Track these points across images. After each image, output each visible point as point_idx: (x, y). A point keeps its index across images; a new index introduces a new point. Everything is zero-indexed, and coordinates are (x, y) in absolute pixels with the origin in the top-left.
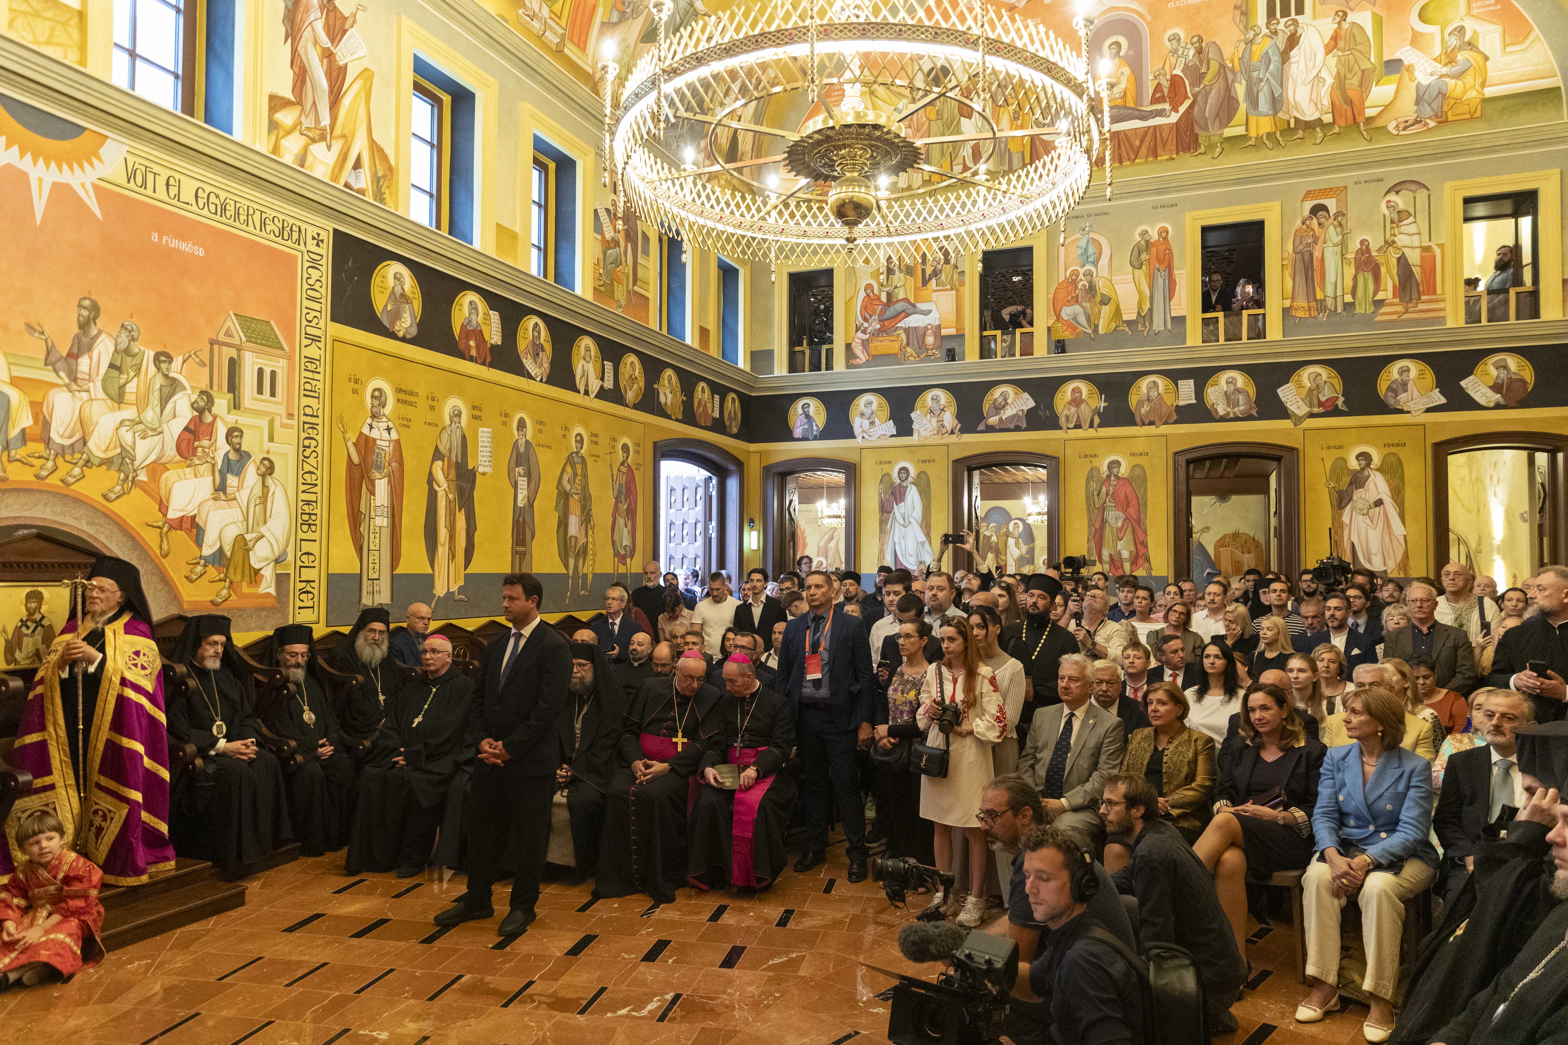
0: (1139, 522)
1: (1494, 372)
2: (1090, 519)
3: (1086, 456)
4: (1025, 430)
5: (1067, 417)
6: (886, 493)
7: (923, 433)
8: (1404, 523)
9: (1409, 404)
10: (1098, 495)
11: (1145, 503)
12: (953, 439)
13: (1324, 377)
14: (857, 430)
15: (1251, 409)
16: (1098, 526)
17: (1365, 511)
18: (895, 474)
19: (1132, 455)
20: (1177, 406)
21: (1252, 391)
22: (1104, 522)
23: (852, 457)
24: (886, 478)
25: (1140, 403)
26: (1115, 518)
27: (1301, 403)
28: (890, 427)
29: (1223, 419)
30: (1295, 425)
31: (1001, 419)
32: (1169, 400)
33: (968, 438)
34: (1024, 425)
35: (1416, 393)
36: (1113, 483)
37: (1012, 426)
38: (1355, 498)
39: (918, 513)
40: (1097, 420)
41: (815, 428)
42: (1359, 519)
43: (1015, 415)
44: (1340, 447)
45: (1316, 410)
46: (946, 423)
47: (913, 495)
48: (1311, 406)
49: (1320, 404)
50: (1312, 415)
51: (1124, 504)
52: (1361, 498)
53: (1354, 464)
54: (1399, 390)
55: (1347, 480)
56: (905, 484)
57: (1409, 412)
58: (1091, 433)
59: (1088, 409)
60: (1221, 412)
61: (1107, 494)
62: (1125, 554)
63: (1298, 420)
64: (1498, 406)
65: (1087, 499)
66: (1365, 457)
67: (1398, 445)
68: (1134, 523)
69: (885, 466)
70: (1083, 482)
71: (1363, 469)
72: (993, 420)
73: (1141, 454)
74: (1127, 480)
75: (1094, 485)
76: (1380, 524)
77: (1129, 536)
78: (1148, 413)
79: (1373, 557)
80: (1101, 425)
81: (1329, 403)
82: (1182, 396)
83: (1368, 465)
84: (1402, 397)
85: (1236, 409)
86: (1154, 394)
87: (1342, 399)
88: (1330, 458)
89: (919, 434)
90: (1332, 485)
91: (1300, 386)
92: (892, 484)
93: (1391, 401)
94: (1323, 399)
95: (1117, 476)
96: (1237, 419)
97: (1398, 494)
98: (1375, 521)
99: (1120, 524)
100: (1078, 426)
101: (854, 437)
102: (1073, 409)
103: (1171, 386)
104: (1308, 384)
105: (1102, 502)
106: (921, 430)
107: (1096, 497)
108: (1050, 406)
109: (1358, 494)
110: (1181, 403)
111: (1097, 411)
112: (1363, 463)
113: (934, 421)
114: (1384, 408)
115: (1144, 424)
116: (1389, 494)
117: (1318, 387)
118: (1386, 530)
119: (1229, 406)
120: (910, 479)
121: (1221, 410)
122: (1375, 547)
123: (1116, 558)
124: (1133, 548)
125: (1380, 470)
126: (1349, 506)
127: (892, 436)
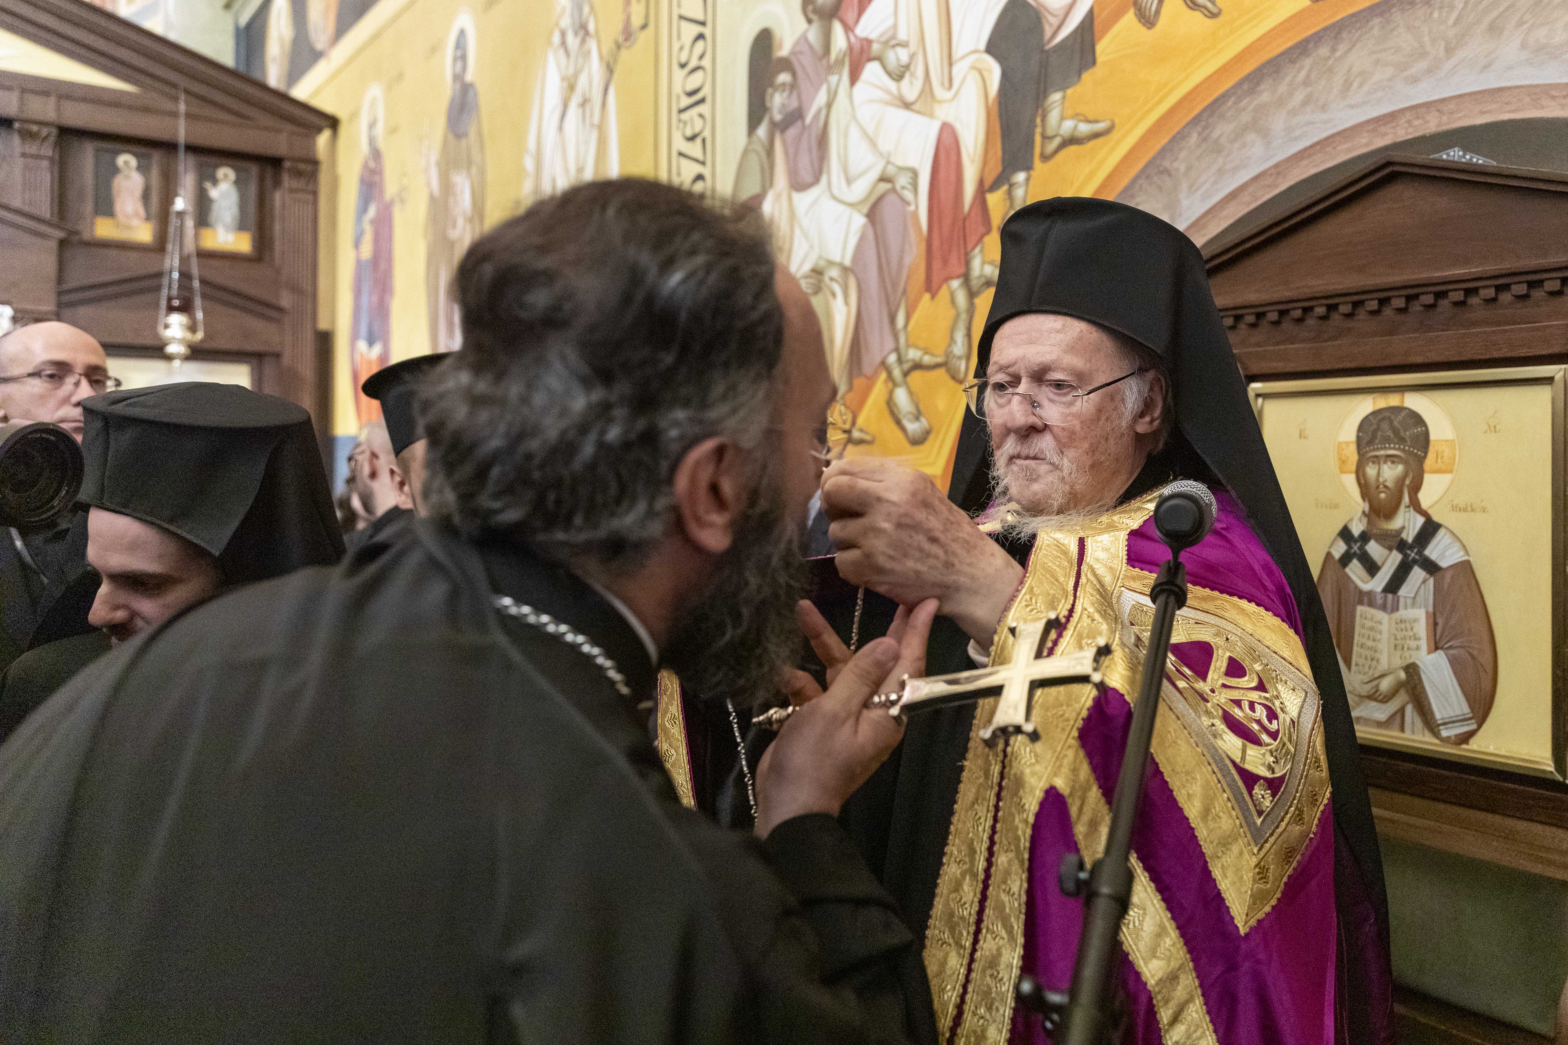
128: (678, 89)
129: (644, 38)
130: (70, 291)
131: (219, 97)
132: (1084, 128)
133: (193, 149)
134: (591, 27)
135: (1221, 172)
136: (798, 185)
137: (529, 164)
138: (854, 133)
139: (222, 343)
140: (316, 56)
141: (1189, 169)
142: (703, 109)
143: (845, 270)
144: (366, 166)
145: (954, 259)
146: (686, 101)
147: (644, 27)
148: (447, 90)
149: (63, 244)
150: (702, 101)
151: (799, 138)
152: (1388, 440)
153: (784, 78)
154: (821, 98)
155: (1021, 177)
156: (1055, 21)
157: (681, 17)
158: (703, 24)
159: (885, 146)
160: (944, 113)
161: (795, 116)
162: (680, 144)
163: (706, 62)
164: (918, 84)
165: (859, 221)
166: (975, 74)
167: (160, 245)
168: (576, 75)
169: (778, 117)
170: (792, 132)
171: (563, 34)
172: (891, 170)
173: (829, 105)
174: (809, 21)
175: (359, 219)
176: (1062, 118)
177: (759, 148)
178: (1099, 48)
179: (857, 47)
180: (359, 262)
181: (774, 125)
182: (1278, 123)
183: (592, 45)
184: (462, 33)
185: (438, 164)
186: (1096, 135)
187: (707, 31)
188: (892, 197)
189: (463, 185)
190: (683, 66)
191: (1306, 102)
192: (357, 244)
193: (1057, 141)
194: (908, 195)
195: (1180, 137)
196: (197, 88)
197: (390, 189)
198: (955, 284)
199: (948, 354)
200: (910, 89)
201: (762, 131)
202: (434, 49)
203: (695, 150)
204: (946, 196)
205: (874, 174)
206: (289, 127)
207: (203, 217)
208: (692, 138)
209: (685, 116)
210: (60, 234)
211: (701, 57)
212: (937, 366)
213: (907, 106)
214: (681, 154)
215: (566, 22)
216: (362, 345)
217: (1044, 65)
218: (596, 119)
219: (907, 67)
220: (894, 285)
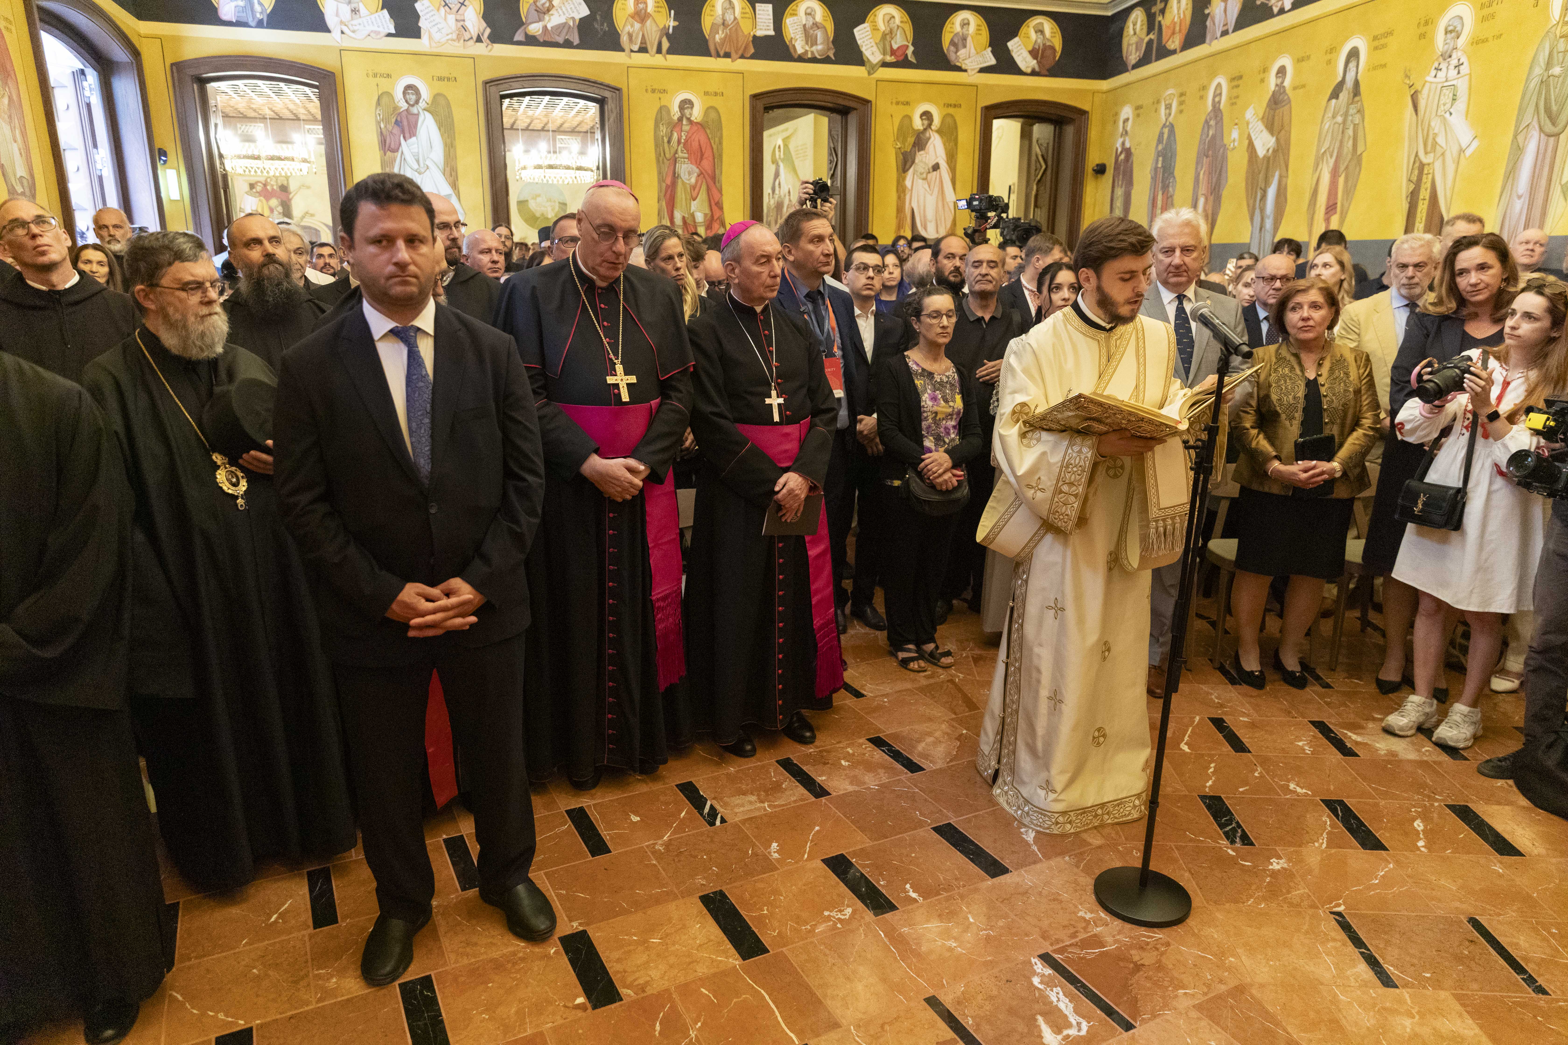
0: (714, 178)
1: (1033, 35)
2: (660, 173)
3: (653, 91)
4: (577, 47)
5: (630, 36)
6: (387, 121)
7: (437, 36)
8: (954, 189)
9: (966, 62)
10: (669, 142)
11: (721, 156)
12: (481, 49)
13: (897, 21)
14: (330, 20)
15: (829, 49)
16: (669, 181)
17: (924, 176)
18: (398, 94)
19: (706, 93)
20: (754, 36)
21: (830, 27)
22: (675, 177)
23: (327, 62)
24: (385, 100)
25: (714, 28)
26: (688, 172)
27: (875, 49)
28: (385, 22)
29: (801, 59)
30: (869, 74)
31: (545, 27)
32: (747, 29)
33: (502, 50)
34: (576, 41)
35: (973, 51)
36: (686, 128)
37: (561, 40)
38: (917, 161)
39: (437, 154)
40: (666, 45)
41: (258, 8)
42: (920, 183)
43: (564, 25)
44: (908, 103)
45: (889, 59)
46: (468, 24)
47: (427, 126)
48: (884, 54)
49: (893, 52)
50: (885, 65)
51: (698, 156)
52: (921, 161)
53: (918, 124)
54: (960, 45)
55: (911, 140)
56: (414, 110)
57: (965, 71)
58: (659, 60)
59: (655, 28)
60: (800, 50)
61: (679, 142)
62: (700, 217)
63: (872, 69)
64: (1034, 73)
65: (657, 146)
66: (927, 116)
67: (955, 106)
68: (709, 180)
69: (382, 81)
70: (651, 124)
71: (925, 130)
72: (535, 29)
73: (716, 94)
74: (701, 126)
75: (663, 130)
76: (936, 190)
77: (703, 195)
78: (723, 40)
79: (929, 224)
80: (670, 51)
81: (900, 53)
82: (760, 24)
83: (930, 125)
84: (962, 53)
85: (814, 48)
86: (729, 18)
87: (911, 49)
88: (899, 113)
89: (430, 37)
90: (899, 145)
91: (875, 29)
92: (396, 108)
93: (952, 57)
94: (895, 47)
95: (689, 119)
96: (814, 60)
97: (951, 158)
98: (932, 187)
99: (693, 180)
100: (643, 50)
101: (328, 30)
102: (637, 26)
103: (748, 9)
104: (882, 27)
105: (673, 152)
106: (434, 31)
107: (666, 145)
108: (608, 16)
109: (920, 157)
110: (759, 33)
111: (665, 32)
112: (926, 122)
113: (451, 18)
114: (945, 64)
115: (718, 56)
116: (945, 159)
117: (891, 32)
118: (940, 197)
119: (807, 43)
120: (422, 104)
121: (800, 47)
122: (930, 214)
123: (689, 221)
124: (708, 211)
125: (939, 131)
126: (911, 170)
127: (389, 35)
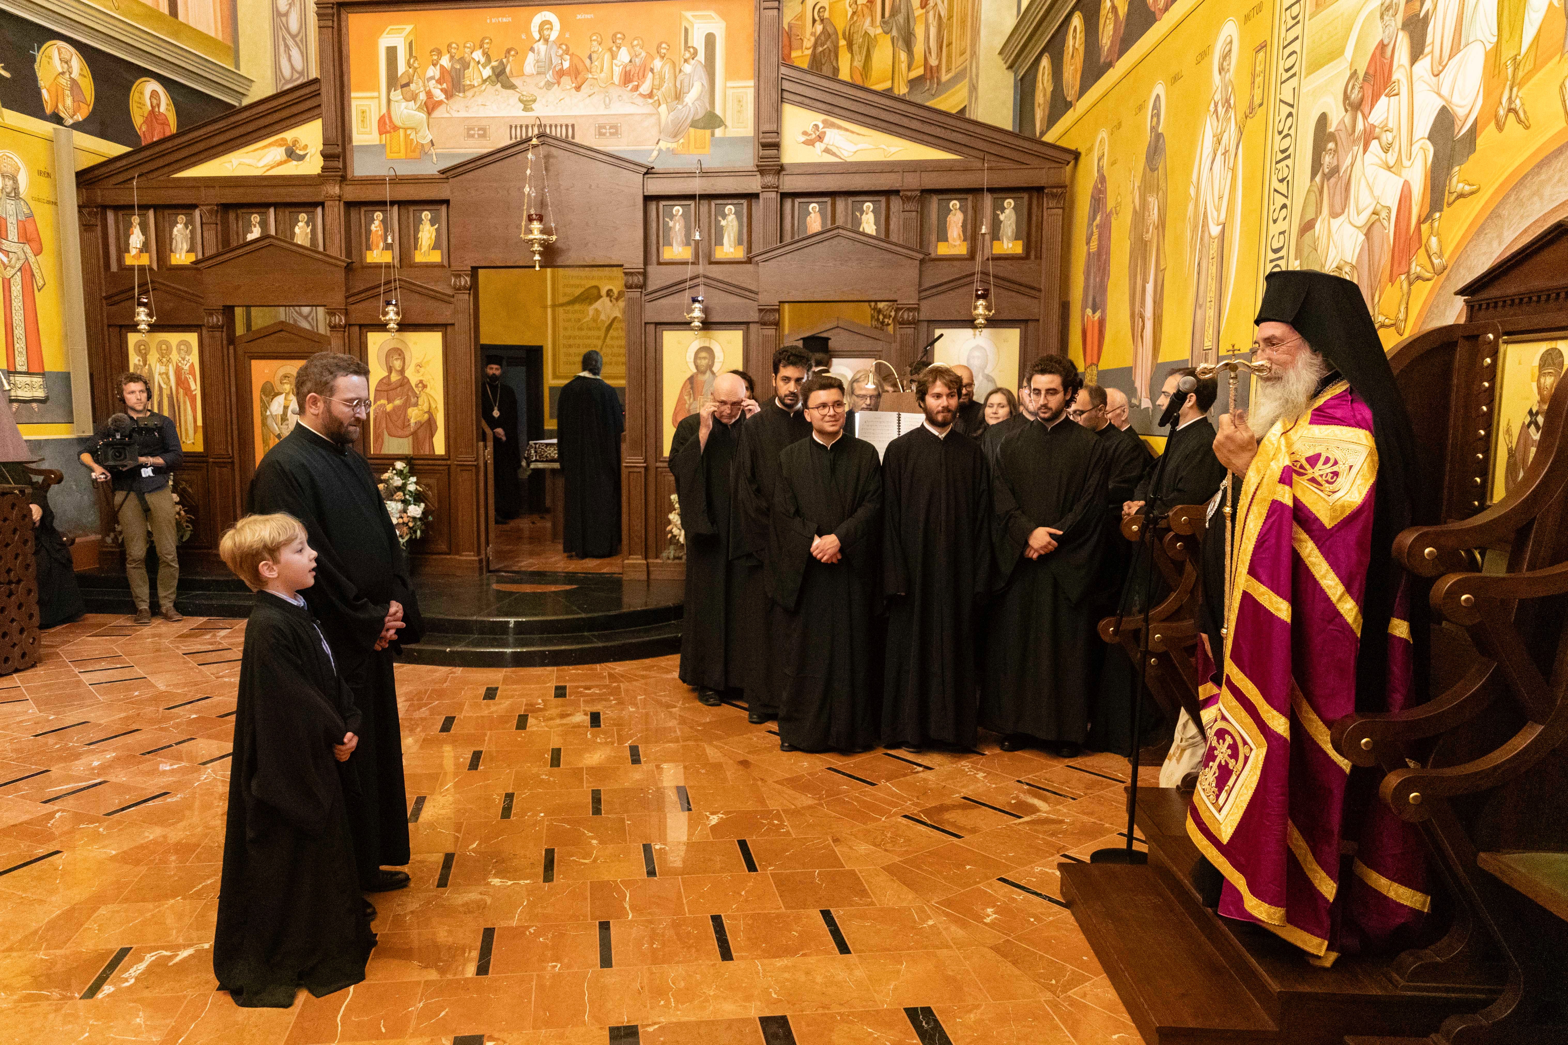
128: (1276, 148)
129: (1261, 111)
130: (925, 290)
131: (1006, 152)
132: (1467, 189)
133: (991, 190)
134: (1232, 102)
135: (1522, 217)
136: (1334, 215)
137: (1192, 191)
138: (1363, 182)
139: (1005, 316)
140: (1068, 105)
141: (1510, 214)
142: (1289, 162)
143: (1353, 267)
144: (1095, 187)
145: (1403, 263)
146: (1280, 156)
147: (1261, 105)
148: (1147, 137)
149: (922, 261)
150: (1289, 157)
151: (1336, 183)
152: (1549, 365)
153: (1331, 145)
154: (1348, 161)
155: (1437, 215)
156: (1460, 123)
157: (1281, 101)
158: (1292, 106)
159: (1377, 193)
160: (1406, 174)
161: (1335, 170)
162: (1276, 184)
163: (1292, 132)
164: (1396, 155)
165: (1362, 237)
166: (1422, 152)
167: (972, 256)
168: (1223, 133)
169: (1327, 170)
170: (1333, 180)
171: (1216, 106)
172: (1379, 207)
173: (1352, 165)
174: (1346, 111)
175: (1090, 225)
176: (1458, 182)
177: (1316, 189)
178: (1478, 141)
179: (1368, 130)
180: (1089, 254)
181: (1324, 174)
182: (1547, 191)
183: (1232, 113)
184: (1158, 96)
185: (1139, 187)
186: (1472, 193)
187: (1294, 111)
188: (1378, 224)
189: (1153, 202)
190: (1280, 133)
191: (1560, 180)
192: (1088, 243)
193: (1455, 195)
194: (1385, 223)
195: (1507, 196)
196: (994, 149)
197: (1110, 204)
198: (1403, 277)
199: (1397, 318)
200: (1391, 159)
201: (1318, 178)
202: (1141, 108)
203: (1282, 188)
204: (1403, 225)
205: (1370, 210)
206: (1048, 165)
207: (995, 235)
208: (1281, 181)
209: (1279, 166)
210: (921, 256)
211: (1290, 128)
212: (1392, 325)
213: (1389, 168)
214: (1275, 190)
215: (1217, 97)
216: (1089, 311)
217: (1453, 149)
218: (1231, 165)
219: (1391, 144)
220: (1375, 276)
